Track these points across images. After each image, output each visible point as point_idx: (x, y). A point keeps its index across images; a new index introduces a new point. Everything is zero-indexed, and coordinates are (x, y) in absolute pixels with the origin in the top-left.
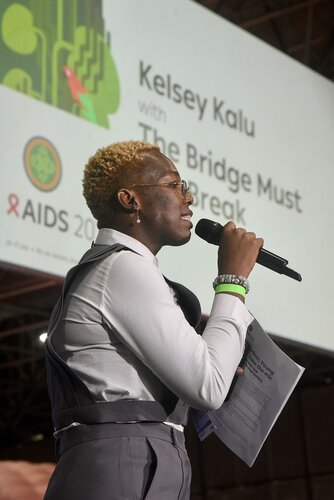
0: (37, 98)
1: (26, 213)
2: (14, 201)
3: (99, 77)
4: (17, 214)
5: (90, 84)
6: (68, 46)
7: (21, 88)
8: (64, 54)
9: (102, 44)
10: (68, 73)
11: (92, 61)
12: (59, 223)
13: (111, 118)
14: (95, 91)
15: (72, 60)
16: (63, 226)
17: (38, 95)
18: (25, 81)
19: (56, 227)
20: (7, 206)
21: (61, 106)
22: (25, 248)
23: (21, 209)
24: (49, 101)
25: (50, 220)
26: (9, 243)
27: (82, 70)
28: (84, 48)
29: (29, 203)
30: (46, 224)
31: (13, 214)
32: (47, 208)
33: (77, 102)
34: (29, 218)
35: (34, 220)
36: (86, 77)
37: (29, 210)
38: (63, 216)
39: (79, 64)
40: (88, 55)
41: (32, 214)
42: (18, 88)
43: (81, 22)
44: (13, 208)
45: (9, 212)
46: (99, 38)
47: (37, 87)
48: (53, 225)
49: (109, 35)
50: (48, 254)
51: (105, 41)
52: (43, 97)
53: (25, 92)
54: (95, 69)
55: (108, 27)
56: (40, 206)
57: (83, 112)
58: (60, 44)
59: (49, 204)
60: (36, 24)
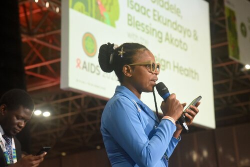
0: (87, 15)
1: (83, 67)
2: (79, 62)
3: (111, 4)
4: (80, 67)
5: (107, 8)
10: (99, 3)
13: (116, 22)
16: (98, 72)
17: (87, 13)
18: (82, 7)
19: (95, 73)
20: (76, 64)
21: (96, 18)
22: (83, 82)
23: (82, 65)
25: (93, 70)
26: (77, 81)
29: (85, 63)
30: (92, 72)
34: (85, 69)
35: (87, 70)
38: (98, 68)
41: (86, 67)
42: (79, 11)
44: (78, 65)
45: (77, 67)
47: (87, 10)
52: (89, 14)
56: (89, 64)
59: (92, 63)
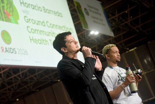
1: (6, 51)
2: (2, 48)
3: (13, 11)
4: (4, 52)
6: (3, 5)
8: (3, 7)
9: (11, 2)
10: (5, 12)
11: (10, 7)
12: (14, 52)
13: (18, 21)
14: (13, 15)
16: (15, 52)
19: (14, 53)
21: (6, 21)
22: (8, 60)
23: (5, 50)
24: (3, 20)
25: (12, 51)
26: (4, 60)
28: (7, 4)
29: (6, 48)
30: (11, 53)
31: (3, 52)
32: (10, 48)
34: (7, 52)
35: (8, 52)
36: (10, 12)
37: (6, 50)
38: (14, 50)
39: (7, 9)
40: (9, 6)
41: (7, 51)
44: (3, 50)
45: (2, 51)
48: (13, 53)
50: (13, 60)
51: (12, 1)
52: (1, 20)
56: (9, 48)
57: (11, 21)
58: (1, 5)
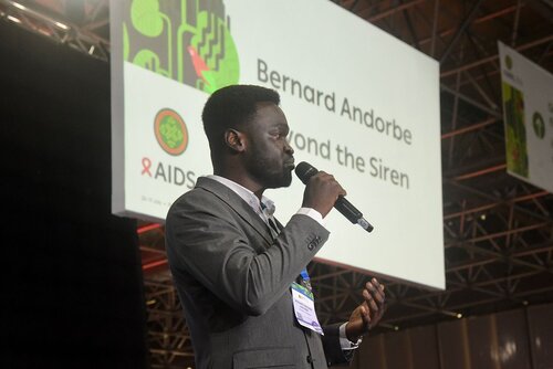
0: (165, 75)
1: (158, 173)
2: (147, 163)
3: (221, 56)
4: (150, 175)
5: (211, 62)
6: (191, 29)
7: (151, 67)
8: (188, 36)
9: (222, 27)
10: (192, 53)
11: (213, 42)
12: (187, 182)
14: (217, 69)
15: (195, 42)
16: (191, 185)
17: (165, 72)
18: (153, 60)
19: (184, 186)
20: (141, 168)
21: (186, 82)
23: (153, 170)
24: (175, 77)
25: (179, 179)
26: (144, 199)
27: (205, 50)
28: (206, 31)
29: (160, 165)
30: (176, 183)
31: (146, 174)
32: (176, 169)
33: (201, 78)
34: (160, 177)
35: (165, 179)
36: (209, 56)
37: (160, 171)
38: (191, 176)
40: (210, 36)
41: (163, 175)
42: (147, 67)
43: (202, 8)
44: (146, 170)
45: (143, 173)
46: (220, 21)
47: (164, 65)
48: (181, 184)
49: (229, 18)
51: (226, 24)
52: (170, 74)
53: (154, 70)
54: (217, 49)
55: (228, 12)
56: (170, 168)
57: (206, 86)
58: (184, 27)
59: (177, 166)
60: (162, 9)
